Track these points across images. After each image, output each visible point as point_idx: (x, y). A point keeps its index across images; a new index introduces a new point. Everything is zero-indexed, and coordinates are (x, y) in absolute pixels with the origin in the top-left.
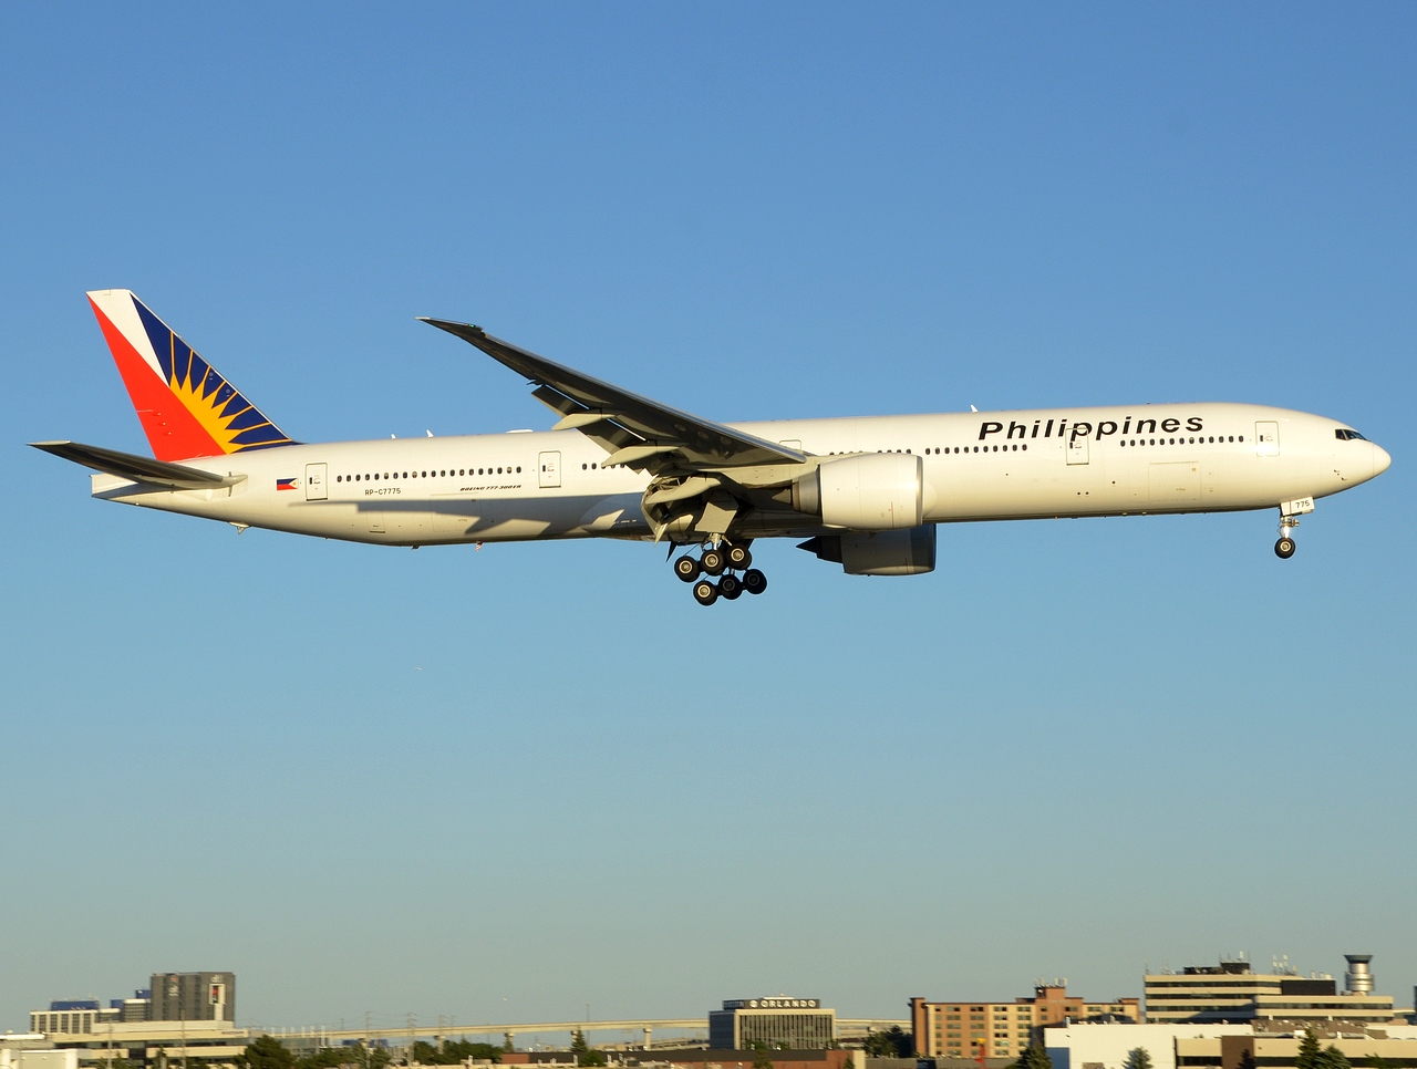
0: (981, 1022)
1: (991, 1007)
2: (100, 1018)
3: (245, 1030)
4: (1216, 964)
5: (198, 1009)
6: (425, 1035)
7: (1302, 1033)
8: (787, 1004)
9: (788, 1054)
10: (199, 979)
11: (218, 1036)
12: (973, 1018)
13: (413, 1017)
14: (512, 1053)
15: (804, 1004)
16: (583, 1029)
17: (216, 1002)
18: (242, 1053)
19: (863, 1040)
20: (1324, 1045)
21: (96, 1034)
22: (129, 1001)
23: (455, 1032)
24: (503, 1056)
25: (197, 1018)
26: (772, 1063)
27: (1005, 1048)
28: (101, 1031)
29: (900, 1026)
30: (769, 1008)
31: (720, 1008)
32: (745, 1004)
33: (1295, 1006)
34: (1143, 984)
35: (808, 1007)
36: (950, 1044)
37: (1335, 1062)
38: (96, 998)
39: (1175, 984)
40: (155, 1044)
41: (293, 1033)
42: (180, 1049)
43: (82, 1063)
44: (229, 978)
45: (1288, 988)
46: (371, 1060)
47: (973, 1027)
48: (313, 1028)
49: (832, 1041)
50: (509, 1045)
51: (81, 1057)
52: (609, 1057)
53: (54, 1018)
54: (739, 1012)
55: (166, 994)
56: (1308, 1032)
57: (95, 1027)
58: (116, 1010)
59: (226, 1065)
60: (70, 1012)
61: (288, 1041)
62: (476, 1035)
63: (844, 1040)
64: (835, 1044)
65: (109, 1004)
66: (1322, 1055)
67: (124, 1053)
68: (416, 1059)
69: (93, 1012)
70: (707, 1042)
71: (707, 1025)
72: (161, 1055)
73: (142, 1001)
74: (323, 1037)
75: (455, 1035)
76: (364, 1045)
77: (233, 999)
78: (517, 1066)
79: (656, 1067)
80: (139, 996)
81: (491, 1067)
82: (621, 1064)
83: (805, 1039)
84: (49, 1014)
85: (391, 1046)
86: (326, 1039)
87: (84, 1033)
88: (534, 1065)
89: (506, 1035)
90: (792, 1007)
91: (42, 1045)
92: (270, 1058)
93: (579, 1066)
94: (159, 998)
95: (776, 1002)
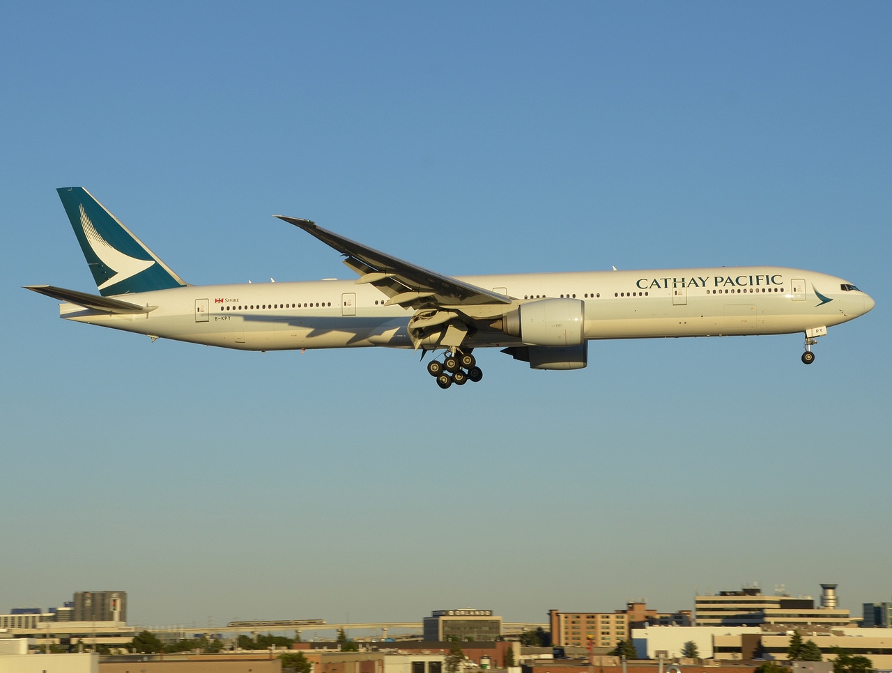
0: (593, 625)
1: (599, 616)
2: (42, 619)
3: (133, 628)
4: (739, 590)
5: (103, 614)
6: (246, 632)
7: (791, 632)
8: (472, 614)
10: (104, 595)
11: (116, 631)
12: (588, 622)
14: (300, 643)
15: (482, 613)
16: (345, 628)
17: (114, 610)
18: (131, 642)
19: (520, 636)
20: (805, 640)
21: (40, 629)
22: (60, 609)
23: (264, 630)
24: (294, 644)
25: (103, 620)
26: (462, 650)
27: (608, 641)
28: (43, 627)
29: (543, 627)
30: (461, 616)
31: (430, 615)
32: (446, 614)
33: (789, 616)
34: (693, 602)
35: (485, 615)
36: (574, 639)
37: (812, 650)
38: (39, 607)
39: (714, 602)
40: (76, 636)
41: (163, 629)
42: (92, 639)
43: (31, 647)
44: (123, 595)
45: (785, 604)
46: (211, 648)
47: (588, 628)
48: (175, 626)
49: (500, 636)
50: (298, 638)
51: (30, 643)
52: (361, 646)
53: (13, 619)
54: (443, 618)
55: (83, 605)
56: (795, 631)
57: (40, 625)
58: (52, 614)
59: (120, 649)
60: (23, 615)
61: (160, 634)
62: (277, 632)
63: (507, 636)
64: (501, 638)
65: (47, 610)
66: (804, 646)
67: (57, 641)
68: (240, 646)
69: (37, 615)
70: (422, 636)
71: (422, 626)
72: (80, 642)
73: (68, 609)
74: (182, 632)
75: (265, 632)
76: (208, 637)
77: (125, 608)
78: (302, 651)
79: (390, 652)
80: (66, 606)
81: (287, 651)
82: (368, 650)
83: (483, 635)
84: (10, 616)
85: (224, 638)
86: (184, 633)
87: (32, 628)
88: (313, 651)
89: (296, 631)
90: (475, 615)
91: (6, 636)
92: (149, 645)
93: (341, 651)
94: (79, 607)
95: (465, 612)
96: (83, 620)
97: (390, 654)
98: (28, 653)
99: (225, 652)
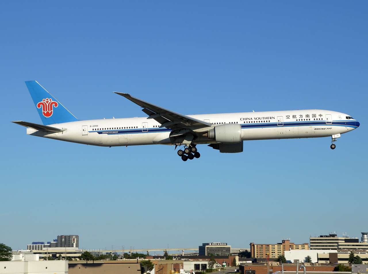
0: (268, 249)
1: (271, 245)
2: (45, 246)
3: (81, 250)
4: (328, 235)
5: (69, 244)
6: (127, 251)
8: (219, 244)
9: (218, 257)
10: (69, 237)
11: (74, 251)
12: (266, 248)
13: (124, 247)
14: (149, 256)
15: (223, 244)
16: (167, 250)
17: (74, 243)
18: (81, 256)
19: (238, 253)
20: (355, 255)
21: (44, 250)
22: (52, 242)
23: (134, 251)
24: (146, 257)
25: (69, 247)
26: (215, 259)
27: (274, 256)
28: (45, 250)
29: (248, 250)
30: (214, 245)
31: (202, 245)
32: (208, 244)
33: (348, 245)
34: (310, 240)
35: (224, 245)
36: (260, 255)
37: (358, 259)
38: (44, 241)
39: (318, 240)
40: (59, 253)
41: (93, 251)
42: (65, 254)
43: (40, 258)
44: (77, 237)
45: (346, 241)
46: (113, 258)
47: (266, 250)
48: (98, 249)
49: (230, 254)
50: (148, 254)
51: (40, 256)
52: (173, 257)
54: (207, 246)
55: (61, 241)
56: (351, 252)
57: (43, 249)
58: (49, 245)
59: (76, 259)
60: (37, 245)
61: (92, 252)
62: (140, 252)
63: (233, 254)
65: (47, 243)
66: (355, 258)
67: (51, 255)
68: (125, 257)
69: (43, 245)
70: (198, 254)
71: (198, 249)
72: (60, 256)
73: (55, 242)
74: (101, 252)
75: (135, 252)
76: (111, 254)
77: (78, 242)
78: (150, 259)
79: (185, 260)
80: (54, 241)
81: (144, 260)
82: (177, 259)
83: (223, 253)
84: (32, 245)
85: (118, 254)
86: (102, 252)
87: (41, 250)
88: (154, 259)
89: (147, 252)
90: (220, 245)
91: (30, 253)
92: (88, 257)
93: (166, 260)
94: (59, 241)
95: (216, 243)
96: (61, 246)
97: (185, 261)
98: (39, 260)
99: (119, 260)
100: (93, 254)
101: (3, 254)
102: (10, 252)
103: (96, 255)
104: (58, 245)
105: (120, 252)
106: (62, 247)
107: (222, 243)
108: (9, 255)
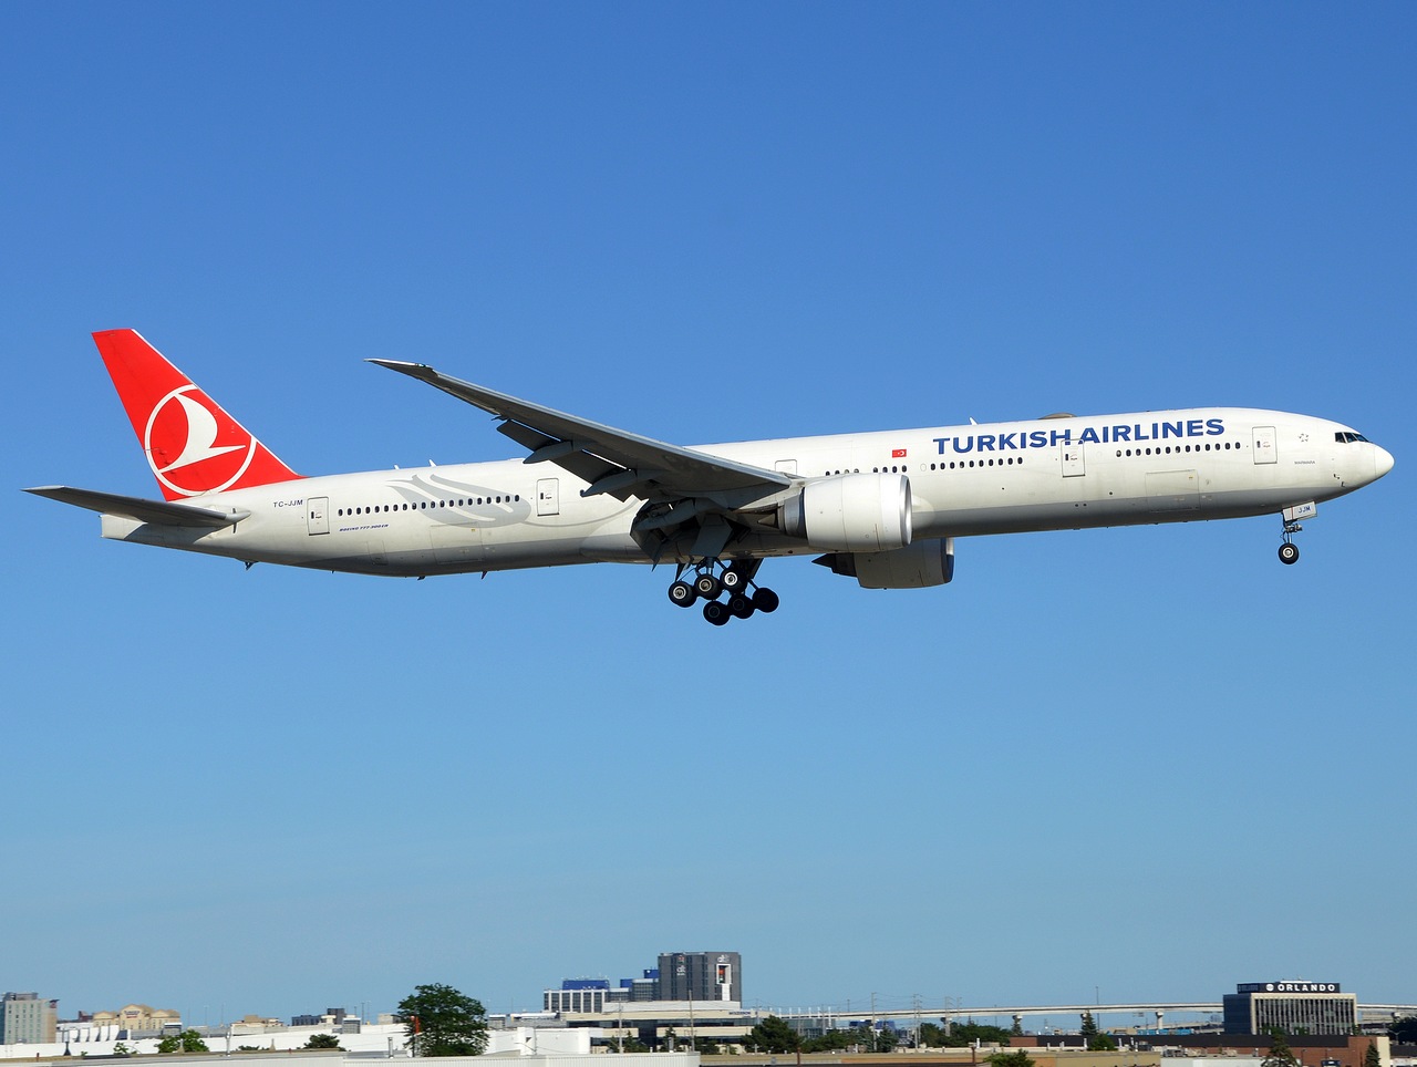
2: (610, 997)
3: (753, 1011)
5: (704, 989)
6: (933, 1018)
8: (1305, 988)
9: (1304, 1040)
10: (704, 958)
11: (726, 1016)
13: (918, 998)
14: (1021, 1036)
15: (1322, 988)
16: (1092, 1012)
17: (723, 982)
18: (750, 1034)
19: (1388, 1025)
21: (607, 1013)
22: (637, 981)
23: (962, 1015)
24: (1011, 1039)
25: (705, 998)
26: (1291, 1049)
28: (612, 1010)
30: (1285, 991)
31: (1234, 991)
32: (1261, 987)
35: (1327, 991)
38: (606, 978)
40: (664, 1024)
41: (800, 1013)
42: (689, 1029)
43: (594, 1042)
44: (735, 958)
46: (878, 1044)
48: (819, 1009)
49: (1354, 1026)
50: (1017, 1028)
51: (594, 1036)
52: (1120, 1041)
53: (566, 997)
54: (1256, 996)
55: (674, 974)
57: (606, 1006)
58: (626, 990)
59: (733, 1046)
60: (582, 991)
61: (795, 1021)
62: (983, 1018)
63: (1366, 1026)
64: (1357, 1030)
65: (618, 983)
67: (635, 1032)
68: (924, 1041)
69: (603, 991)
70: (1221, 1026)
71: (1222, 1009)
73: (650, 980)
74: (830, 1018)
75: (963, 1018)
76: (871, 1027)
77: (740, 979)
78: (1024, 1049)
79: (1169, 1052)
80: (646, 975)
81: (999, 1050)
82: (1132, 1048)
83: (1326, 1024)
84: (561, 992)
85: (898, 1027)
86: (833, 1021)
87: (596, 1011)
88: (1043, 1049)
89: (1014, 1017)
90: (1310, 991)
91: (556, 1023)
92: (777, 1040)
93: (1088, 1050)
94: (667, 977)
95: (1293, 984)
96: (674, 998)
97: (1169, 1054)
98: (591, 1052)
99: (901, 1051)
100: (800, 1027)
101: (450, 1030)
102: (477, 1019)
103: (812, 1030)
104: (663, 994)
105: (906, 1020)
106: (676, 1000)
107: (1318, 985)
108: (474, 1032)
